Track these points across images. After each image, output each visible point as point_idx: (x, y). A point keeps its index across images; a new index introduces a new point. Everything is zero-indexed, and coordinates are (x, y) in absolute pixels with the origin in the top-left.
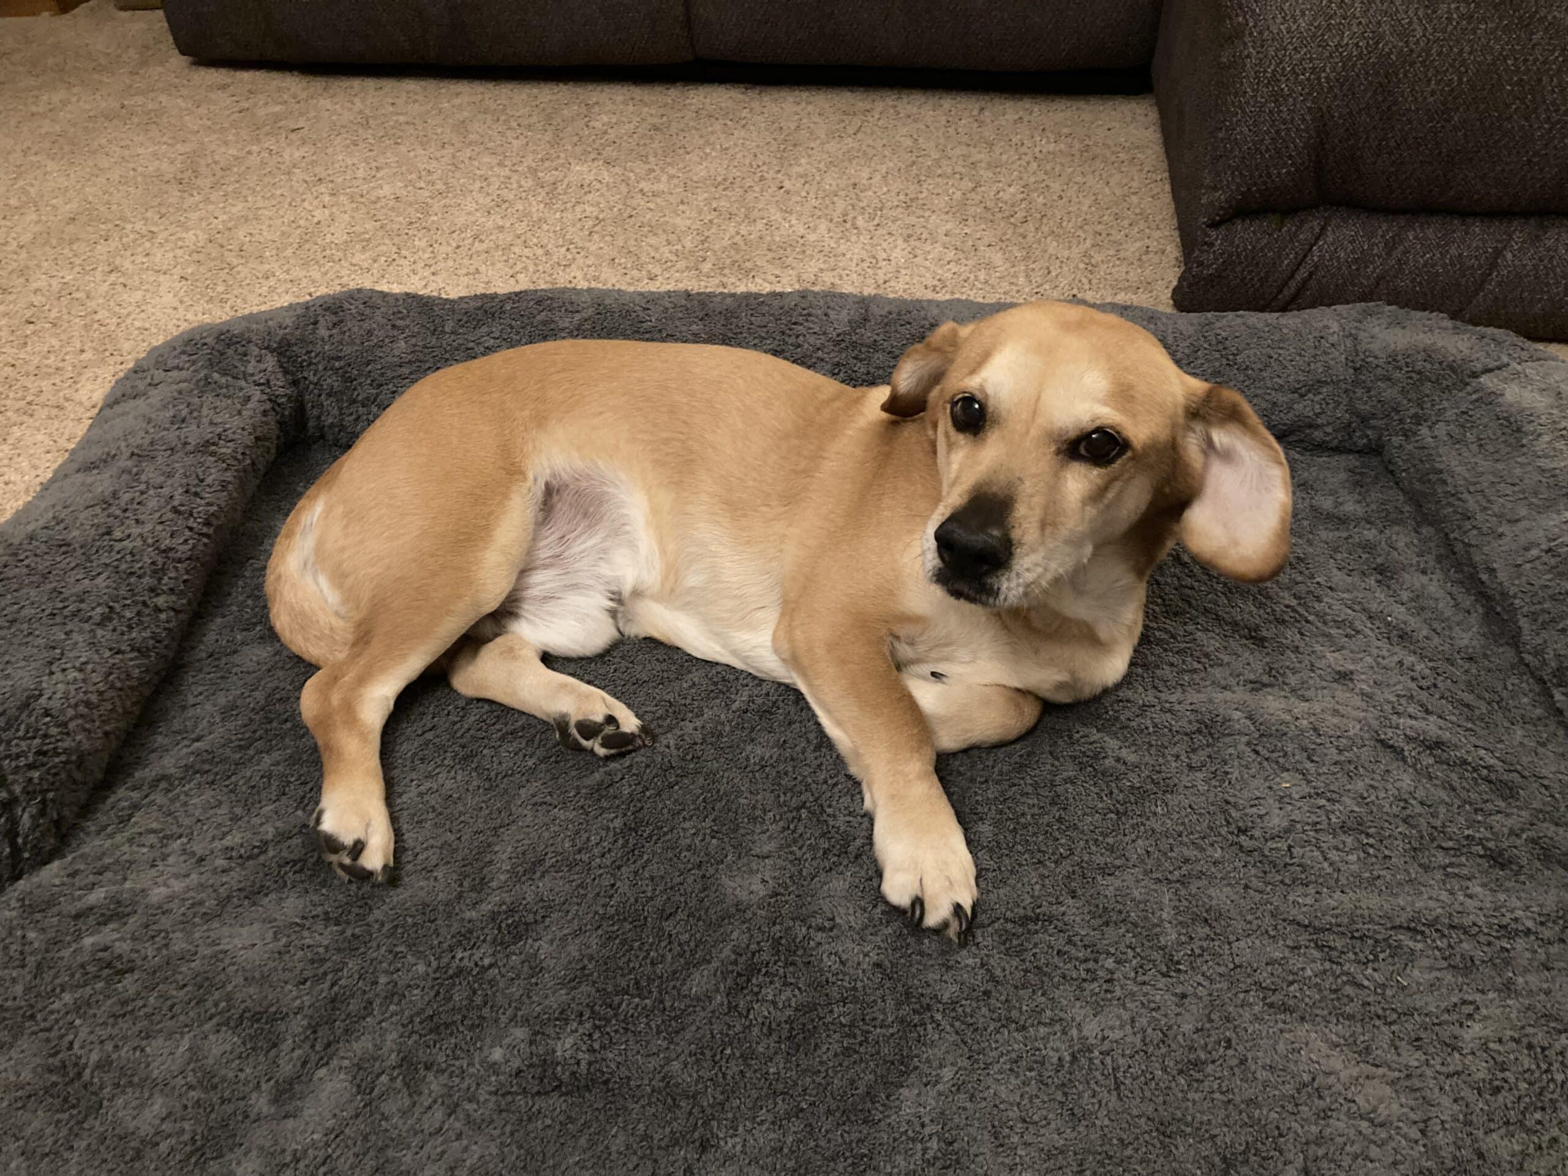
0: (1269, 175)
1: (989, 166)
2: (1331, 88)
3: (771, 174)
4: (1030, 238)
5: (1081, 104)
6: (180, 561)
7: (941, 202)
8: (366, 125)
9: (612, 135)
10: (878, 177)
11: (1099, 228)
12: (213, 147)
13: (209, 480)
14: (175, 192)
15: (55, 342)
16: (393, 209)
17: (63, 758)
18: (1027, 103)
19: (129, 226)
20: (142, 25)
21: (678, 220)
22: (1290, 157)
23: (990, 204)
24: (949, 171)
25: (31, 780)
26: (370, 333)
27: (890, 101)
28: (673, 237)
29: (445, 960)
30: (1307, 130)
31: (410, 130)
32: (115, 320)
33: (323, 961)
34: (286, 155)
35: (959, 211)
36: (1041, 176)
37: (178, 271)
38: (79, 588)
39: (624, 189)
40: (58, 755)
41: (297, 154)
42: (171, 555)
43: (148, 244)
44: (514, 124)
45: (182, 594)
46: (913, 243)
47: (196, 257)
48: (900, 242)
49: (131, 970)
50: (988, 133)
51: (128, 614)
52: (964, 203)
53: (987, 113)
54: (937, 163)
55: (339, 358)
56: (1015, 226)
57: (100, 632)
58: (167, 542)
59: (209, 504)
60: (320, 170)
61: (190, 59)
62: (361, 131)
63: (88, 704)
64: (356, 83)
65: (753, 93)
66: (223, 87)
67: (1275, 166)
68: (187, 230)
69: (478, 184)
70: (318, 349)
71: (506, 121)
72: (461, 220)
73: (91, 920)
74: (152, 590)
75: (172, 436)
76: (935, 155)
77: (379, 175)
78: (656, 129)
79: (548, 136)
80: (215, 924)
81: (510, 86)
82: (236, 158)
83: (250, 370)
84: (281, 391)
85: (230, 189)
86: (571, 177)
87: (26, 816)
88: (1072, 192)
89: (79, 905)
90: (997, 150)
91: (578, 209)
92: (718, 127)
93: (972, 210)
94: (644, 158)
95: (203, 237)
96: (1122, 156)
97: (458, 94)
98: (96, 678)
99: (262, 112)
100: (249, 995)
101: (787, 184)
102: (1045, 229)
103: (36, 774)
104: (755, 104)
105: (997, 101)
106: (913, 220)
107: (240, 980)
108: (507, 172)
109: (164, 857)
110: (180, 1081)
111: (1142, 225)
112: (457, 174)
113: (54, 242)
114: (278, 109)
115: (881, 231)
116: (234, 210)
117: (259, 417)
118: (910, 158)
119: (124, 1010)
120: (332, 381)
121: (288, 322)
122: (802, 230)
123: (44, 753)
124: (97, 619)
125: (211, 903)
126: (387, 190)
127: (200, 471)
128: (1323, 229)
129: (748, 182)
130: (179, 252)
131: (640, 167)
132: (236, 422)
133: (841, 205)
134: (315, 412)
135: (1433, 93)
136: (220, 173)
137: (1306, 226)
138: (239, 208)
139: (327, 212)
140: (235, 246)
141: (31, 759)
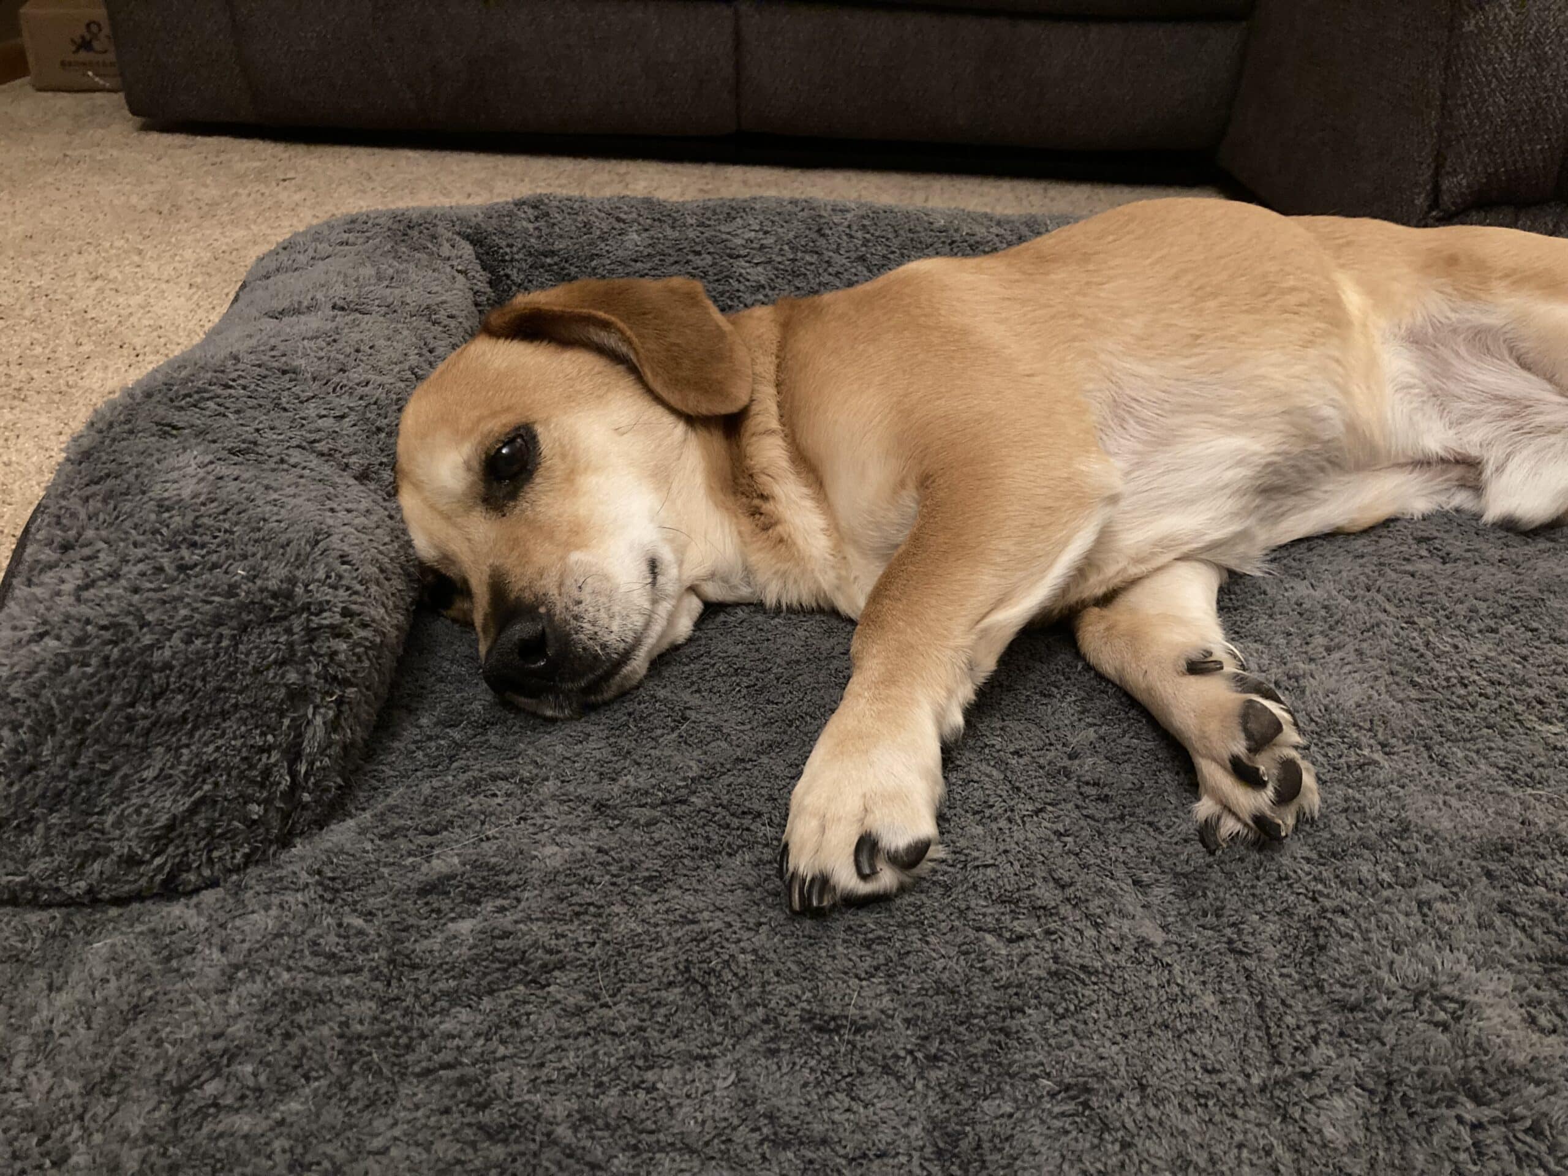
12: (190, 188)
17: (369, 633)
19: (106, 244)
40: (364, 626)
63: (382, 569)
68: (184, 248)
82: (223, 197)
85: (226, 218)
87: (317, 721)
99: (240, 166)
114: (257, 164)
123: (350, 616)
141: (337, 619)
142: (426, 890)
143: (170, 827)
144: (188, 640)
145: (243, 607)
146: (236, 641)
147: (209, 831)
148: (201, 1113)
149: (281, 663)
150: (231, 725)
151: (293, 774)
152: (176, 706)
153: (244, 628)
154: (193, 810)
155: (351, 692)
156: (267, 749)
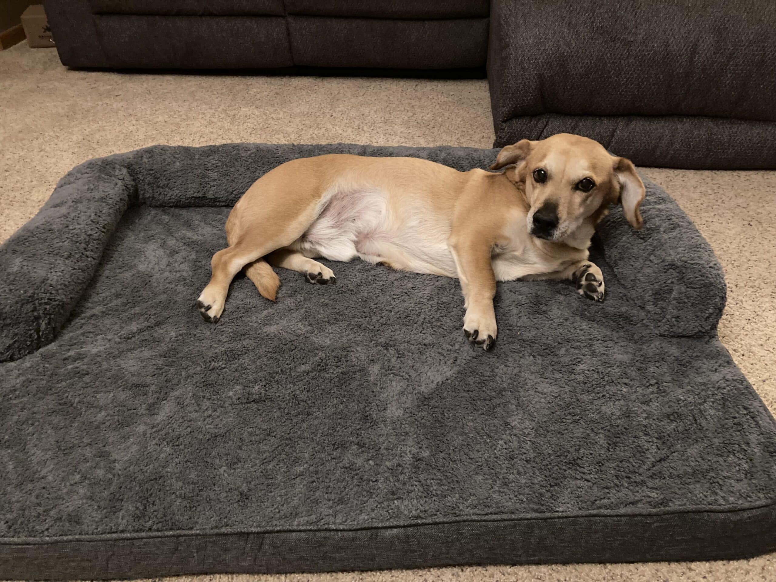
0: (524, 100)
1: (419, 107)
2: (543, 66)
3: (327, 111)
4: (435, 134)
5: (459, 83)
6: (94, 240)
7: (399, 121)
8: (150, 94)
9: (258, 96)
10: (372, 112)
11: (464, 129)
12: (81, 102)
13: (104, 212)
14: (66, 121)
15: (19, 178)
16: (164, 126)
17: (57, 303)
18: (435, 83)
19: (47, 134)
20: (43, 54)
21: (288, 129)
22: (531, 93)
23: (419, 121)
24: (403, 109)
25: (46, 309)
26: (164, 160)
27: (378, 83)
28: (286, 135)
29: (208, 365)
30: (536, 82)
31: (169, 95)
32: (45, 169)
33: (161, 369)
34: (114, 106)
35: (407, 124)
36: (441, 110)
37: (71, 150)
38: (57, 245)
39: (264, 117)
40: (55, 301)
41: (120, 105)
42: (92, 237)
43: (56, 141)
44: (215, 93)
45: (96, 252)
46: (387, 136)
47: (78, 145)
48: (382, 136)
49: (87, 374)
50: (419, 94)
51: (77, 256)
52: (408, 121)
53: (419, 87)
54: (398, 106)
55: (152, 170)
56: (429, 129)
57: (67, 261)
58: (89, 232)
59: (104, 220)
60: (130, 111)
61: (67, 67)
62: (147, 96)
63: (65, 285)
64: (144, 77)
65: (319, 80)
66: (83, 79)
67: (525, 96)
68: (73, 134)
69: (201, 116)
70: (143, 166)
71: (212, 91)
72: (194, 130)
73: (70, 360)
74: (85, 249)
75: (88, 195)
76: (397, 103)
77: (157, 113)
78: (277, 94)
79: (231, 97)
80: (118, 359)
81: (213, 78)
82: (92, 107)
83: (116, 174)
84: (129, 183)
85: (91, 118)
86: (241, 113)
87: (43, 323)
88: (453, 116)
89: (64, 356)
90: (423, 101)
91: (245, 125)
92: (304, 93)
93: (411, 124)
94: (273, 105)
95: (81, 138)
96: (475, 103)
97: (189, 81)
98: (67, 276)
99: (102, 89)
100: (134, 380)
101: (334, 114)
102: (442, 130)
103: (48, 307)
104: (320, 84)
105: (423, 82)
106: (387, 127)
107: (130, 375)
108: (213, 111)
109: (96, 341)
110: (111, 405)
111: (481, 128)
112: (192, 112)
113: (14, 140)
114: (109, 87)
115: (374, 132)
116: (93, 127)
117: (121, 191)
118: (386, 104)
119: (87, 386)
120: (149, 179)
121: (131, 156)
122: (340, 132)
123: (51, 300)
124: (66, 256)
125: (116, 353)
126: (161, 118)
127: (100, 208)
128: (547, 122)
129: (318, 114)
130: (71, 143)
131: (271, 109)
132: (112, 192)
133: (357, 122)
134: (142, 192)
135: (581, 67)
136: (85, 113)
137: (540, 122)
138: (95, 126)
139: (135, 127)
140: (95, 141)
141: (46, 301)
142: (64, 360)
143: (9, 346)
144: (11, 307)
145: (23, 300)
146: (21, 307)
147: (18, 347)
148: (8, 400)
149: (33, 311)
150: (21, 325)
151: (38, 334)
152: (8, 321)
153: (23, 304)
154: (14, 343)
155: (53, 316)
156: (31, 330)
